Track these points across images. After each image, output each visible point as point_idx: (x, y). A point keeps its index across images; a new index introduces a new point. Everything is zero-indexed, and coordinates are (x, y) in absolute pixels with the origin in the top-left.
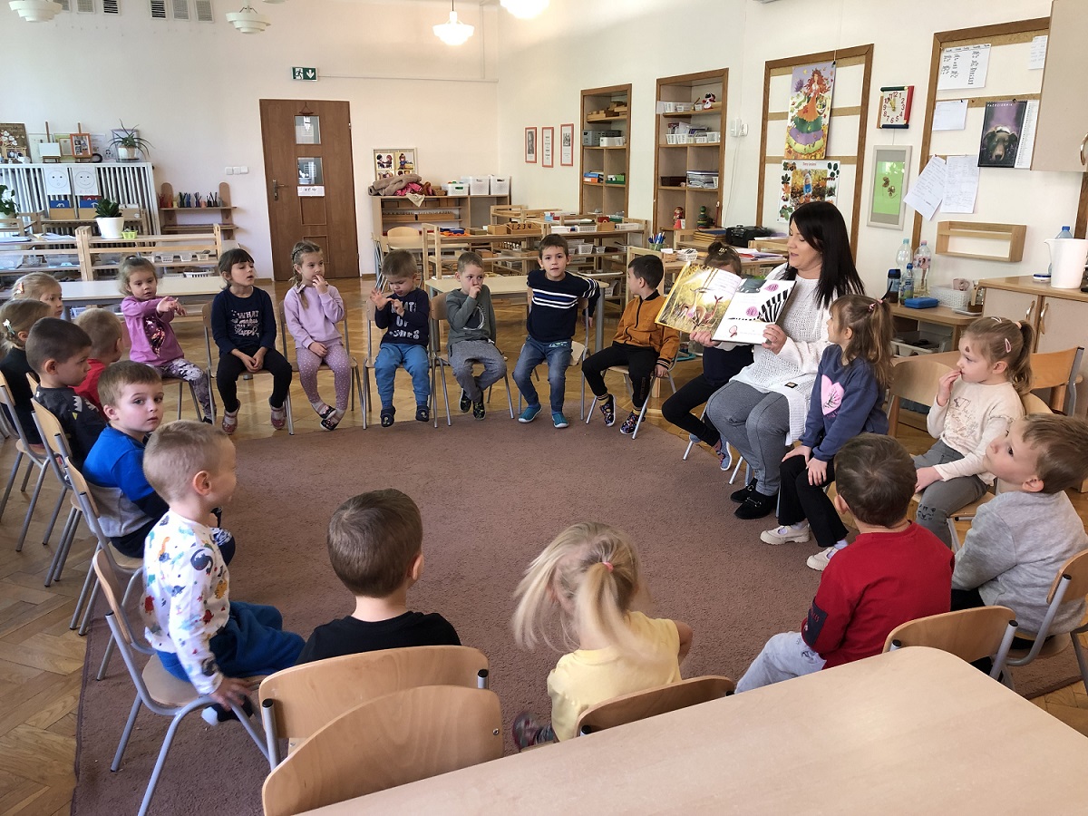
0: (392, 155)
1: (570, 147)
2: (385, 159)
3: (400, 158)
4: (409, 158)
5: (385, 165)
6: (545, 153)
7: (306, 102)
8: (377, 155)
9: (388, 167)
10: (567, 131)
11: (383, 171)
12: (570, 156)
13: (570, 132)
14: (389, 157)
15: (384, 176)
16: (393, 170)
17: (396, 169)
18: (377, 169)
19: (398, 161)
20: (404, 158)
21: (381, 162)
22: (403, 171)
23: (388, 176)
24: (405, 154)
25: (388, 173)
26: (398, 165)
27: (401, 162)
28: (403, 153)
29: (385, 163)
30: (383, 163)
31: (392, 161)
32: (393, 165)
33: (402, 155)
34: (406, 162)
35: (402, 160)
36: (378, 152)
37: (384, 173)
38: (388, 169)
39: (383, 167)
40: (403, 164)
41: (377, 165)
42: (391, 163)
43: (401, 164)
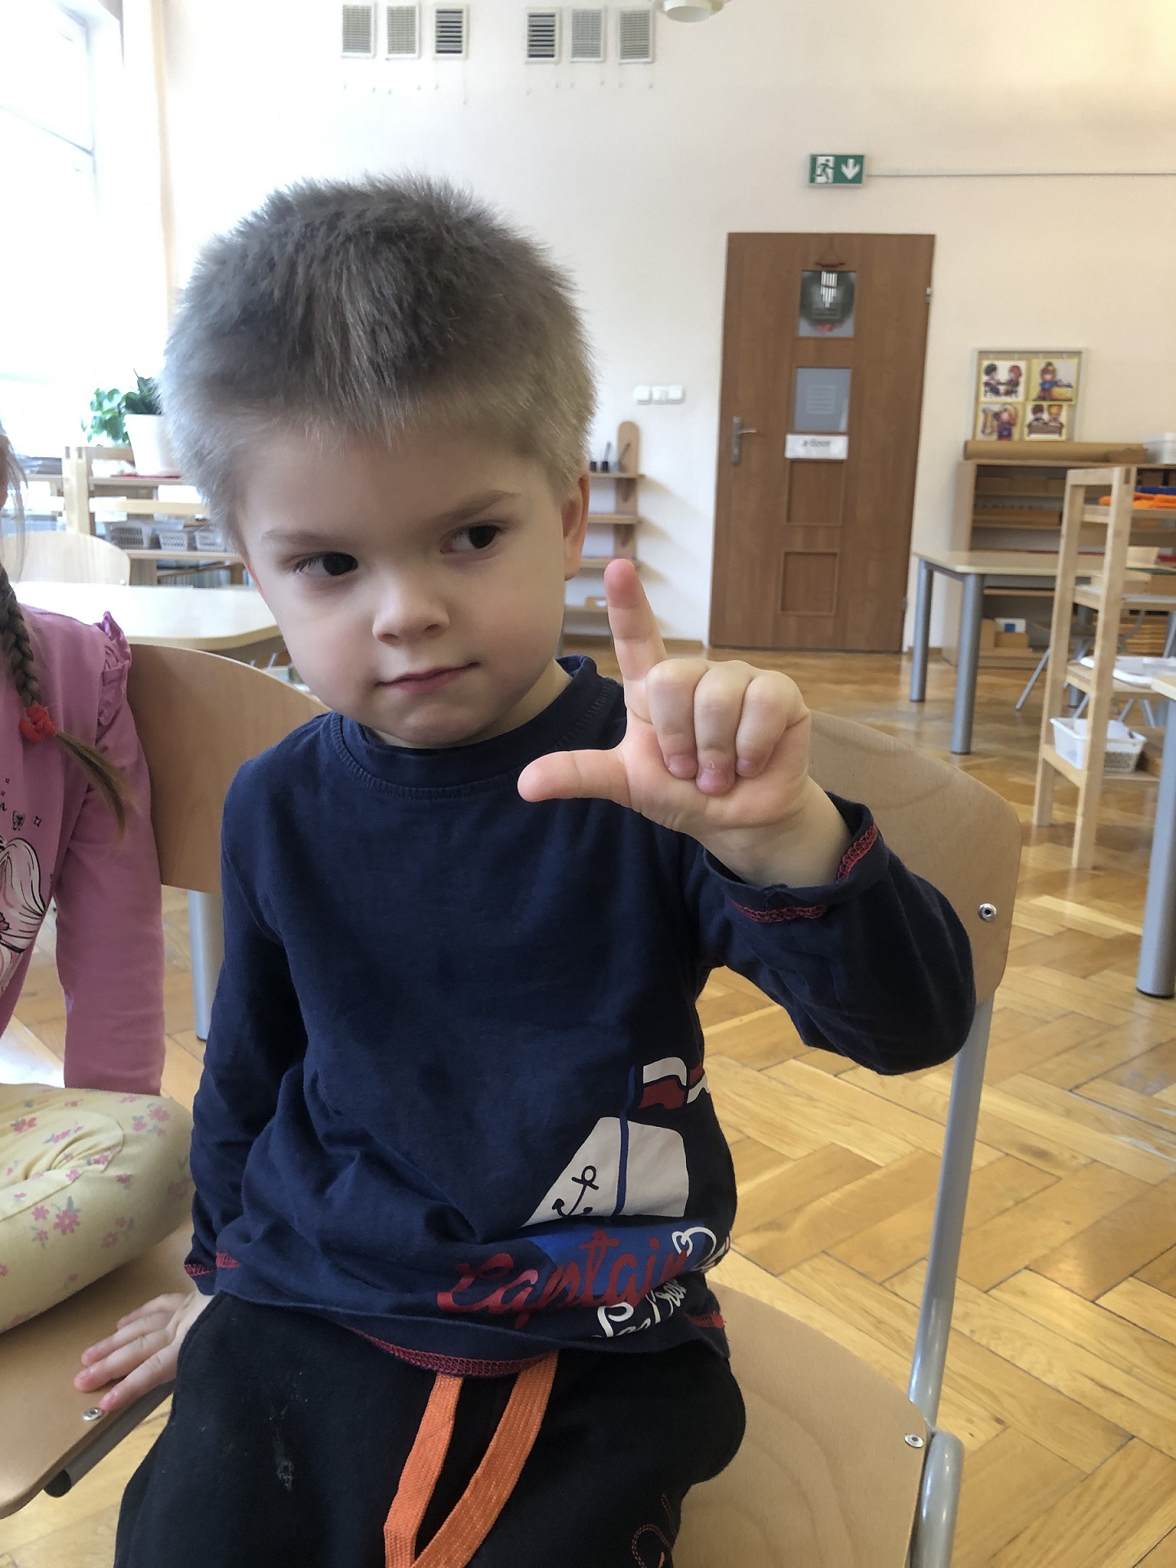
0: (1022, 365)
2: (1003, 374)
3: (1044, 371)
4: (1065, 370)
5: (1002, 389)
7: (831, 238)
8: (986, 363)
9: (1008, 393)
11: (995, 403)
14: (1015, 370)
15: (997, 415)
16: (1022, 402)
17: (1027, 399)
18: (982, 398)
19: (1036, 380)
20: (1054, 372)
21: (992, 382)
22: (1045, 404)
23: (1005, 416)
24: (1058, 363)
25: (1006, 410)
26: (1035, 390)
27: (1043, 384)
28: (1053, 361)
29: (1003, 384)
30: (1000, 383)
31: (1022, 380)
32: (1021, 389)
33: (1050, 364)
34: (1055, 383)
35: (1048, 377)
36: (988, 359)
37: (996, 408)
38: (1008, 399)
39: (996, 392)
40: (1048, 388)
41: (983, 388)
42: (1017, 385)
43: (1043, 389)
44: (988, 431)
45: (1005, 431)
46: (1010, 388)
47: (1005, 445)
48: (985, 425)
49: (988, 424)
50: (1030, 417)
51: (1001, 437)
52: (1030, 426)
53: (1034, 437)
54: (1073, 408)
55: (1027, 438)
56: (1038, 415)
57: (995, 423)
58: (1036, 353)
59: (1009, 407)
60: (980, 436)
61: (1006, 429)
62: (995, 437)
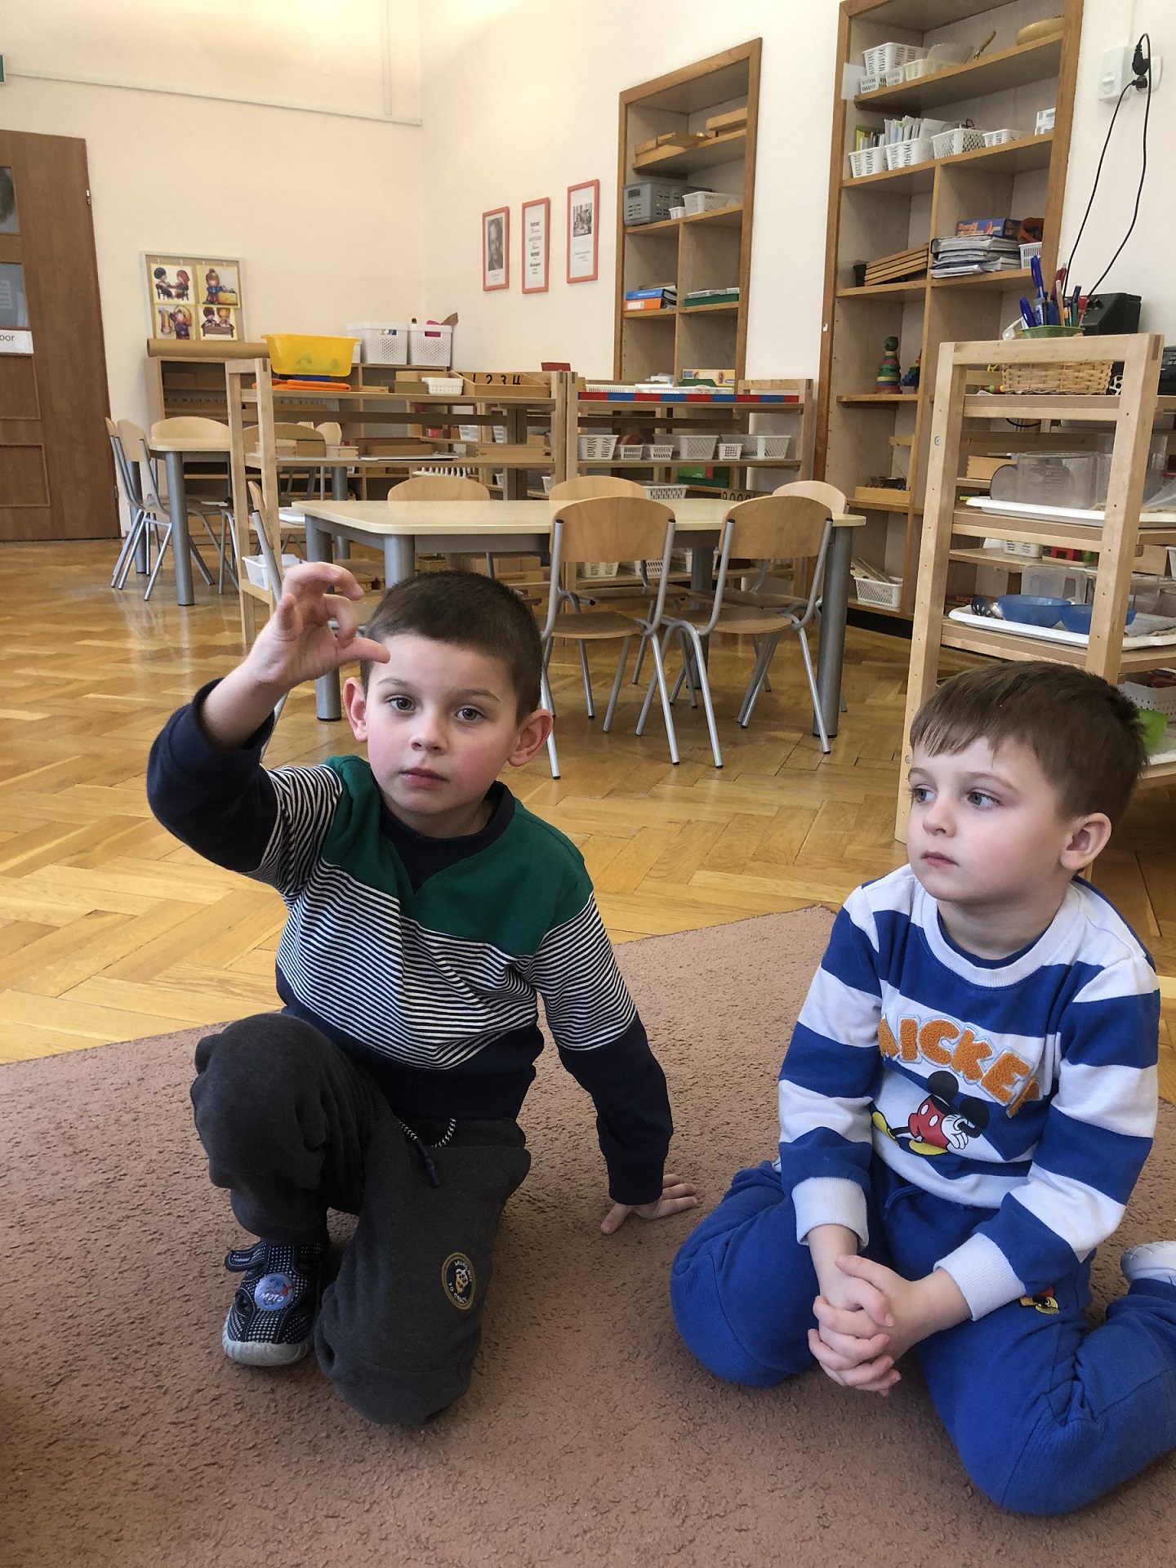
0: (188, 270)
1: (591, 236)
2: (172, 278)
3: (209, 277)
5: (173, 291)
6: (529, 260)
8: (154, 267)
9: (180, 296)
10: (585, 198)
12: (591, 256)
13: (591, 200)
14: (182, 274)
15: (172, 316)
16: (193, 304)
17: (197, 301)
19: (203, 286)
20: (217, 278)
21: (165, 285)
22: (215, 307)
23: (180, 317)
24: (219, 270)
25: (180, 311)
26: (204, 295)
27: (209, 288)
28: (216, 269)
29: (172, 287)
30: (170, 286)
31: (190, 284)
32: (191, 292)
33: (212, 271)
34: (221, 289)
35: (213, 283)
36: (156, 263)
37: (172, 310)
38: (180, 301)
39: (169, 295)
40: (214, 293)
41: (155, 290)
42: (187, 288)
43: (210, 293)
44: (167, 330)
45: (182, 331)
46: (181, 291)
47: (183, 344)
48: (163, 326)
49: (167, 325)
50: (203, 319)
51: (179, 336)
52: (203, 326)
53: (209, 337)
54: (239, 311)
55: (203, 338)
56: (210, 317)
57: (172, 322)
58: (199, 260)
59: (182, 309)
60: (159, 335)
61: (183, 330)
62: (174, 336)
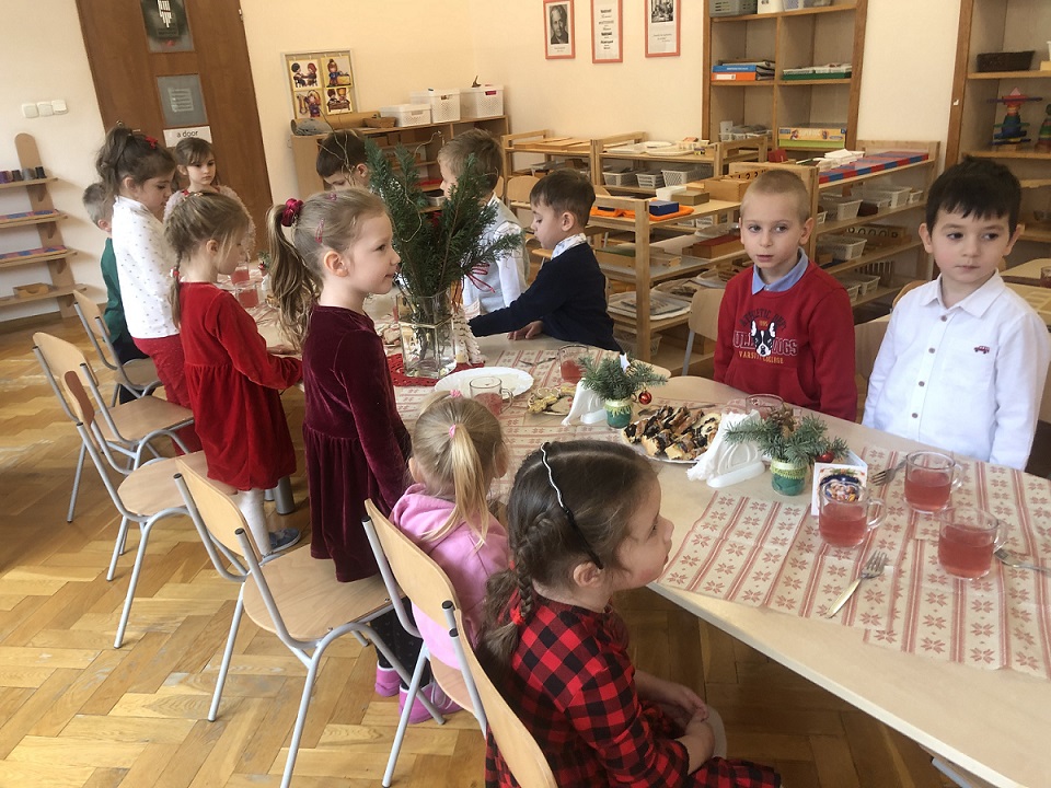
0: (315, 62)
2: (304, 71)
3: (330, 66)
5: (306, 80)
6: (599, 38)
9: (311, 83)
14: (311, 66)
15: (306, 99)
18: (295, 89)
19: (326, 73)
20: (336, 66)
21: (299, 76)
22: (335, 88)
23: (312, 99)
24: (337, 60)
25: (311, 95)
26: (327, 81)
27: (331, 75)
28: (334, 58)
29: (306, 77)
30: (303, 77)
31: (317, 73)
32: (318, 79)
33: (332, 61)
34: (339, 74)
35: (333, 70)
36: (294, 60)
37: (305, 95)
38: (311, 88)
39: (304, 84)
40: (334, 77)
41: (293, 82)
42: (315, 77)
43: (332, 78)
44: (303, 111)
45: (314, 110)
46: (310, 79)
48: (301, 108)
49: (303, 106)
50: (328, 99)
51: (313, 114)
52: (329, 104)
53: (333, 112)
55: (329, 113)
56: (333, 97)
57: (307, 105)
58: (323, 54)
59: (313, 93)
60: (299, 115)
61: (315, 108)
62: (309, 115)
